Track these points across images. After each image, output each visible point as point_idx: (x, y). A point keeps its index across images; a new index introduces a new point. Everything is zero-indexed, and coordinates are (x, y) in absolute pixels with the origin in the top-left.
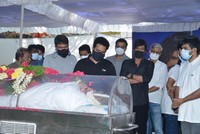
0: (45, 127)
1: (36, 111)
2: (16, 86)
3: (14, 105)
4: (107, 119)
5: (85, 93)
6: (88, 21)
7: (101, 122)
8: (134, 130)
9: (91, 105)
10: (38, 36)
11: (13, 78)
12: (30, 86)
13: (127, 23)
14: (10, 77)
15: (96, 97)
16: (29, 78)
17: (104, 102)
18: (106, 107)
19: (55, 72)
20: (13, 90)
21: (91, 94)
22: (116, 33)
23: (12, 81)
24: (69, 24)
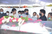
1: (26, 32)
2: (19, 24)
5: (42, 27)
6: (42, 2)
9: (45, 31)
12: (23, 24)
14: (17, 21)
18: (51, 32)
23: (18, 22)
24: (35, 3)
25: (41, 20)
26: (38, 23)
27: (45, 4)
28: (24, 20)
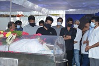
0: (22, 61)
1: (18, 53)
2: (8, 41)
3: (7, 50)
4: (53, 57)
5: (42, 44)
6: (44, 9)
7: (50, 58)
8: (66, 62)
10: (19, 16)
11: (6, 37)
12: (15, 40)
13: (63, 10)
14: (5, 36)
15: (47, 46)
16: (14, 37)
17: (51, 48)
18: (52, 51)
19: (27, 34)
20: (6, 43)
21: (45, 44)
22: (57, 15)
23: (6, 38)
24: (34, 11)
25: (40, 35)
26: (36, 39)
27: (48, 12)
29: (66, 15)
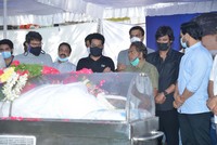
0: (47, 141)
1: (35, 121)
7: (117, 131)
9: (104, 110)
10: (25, 27)
16: (24, 79)
19: (56, 71)
21: (102, 96)
23: (3, 85)
25: (90, 71)
26: (79, 83)
28: (26, 75)
29: (147, 18)
